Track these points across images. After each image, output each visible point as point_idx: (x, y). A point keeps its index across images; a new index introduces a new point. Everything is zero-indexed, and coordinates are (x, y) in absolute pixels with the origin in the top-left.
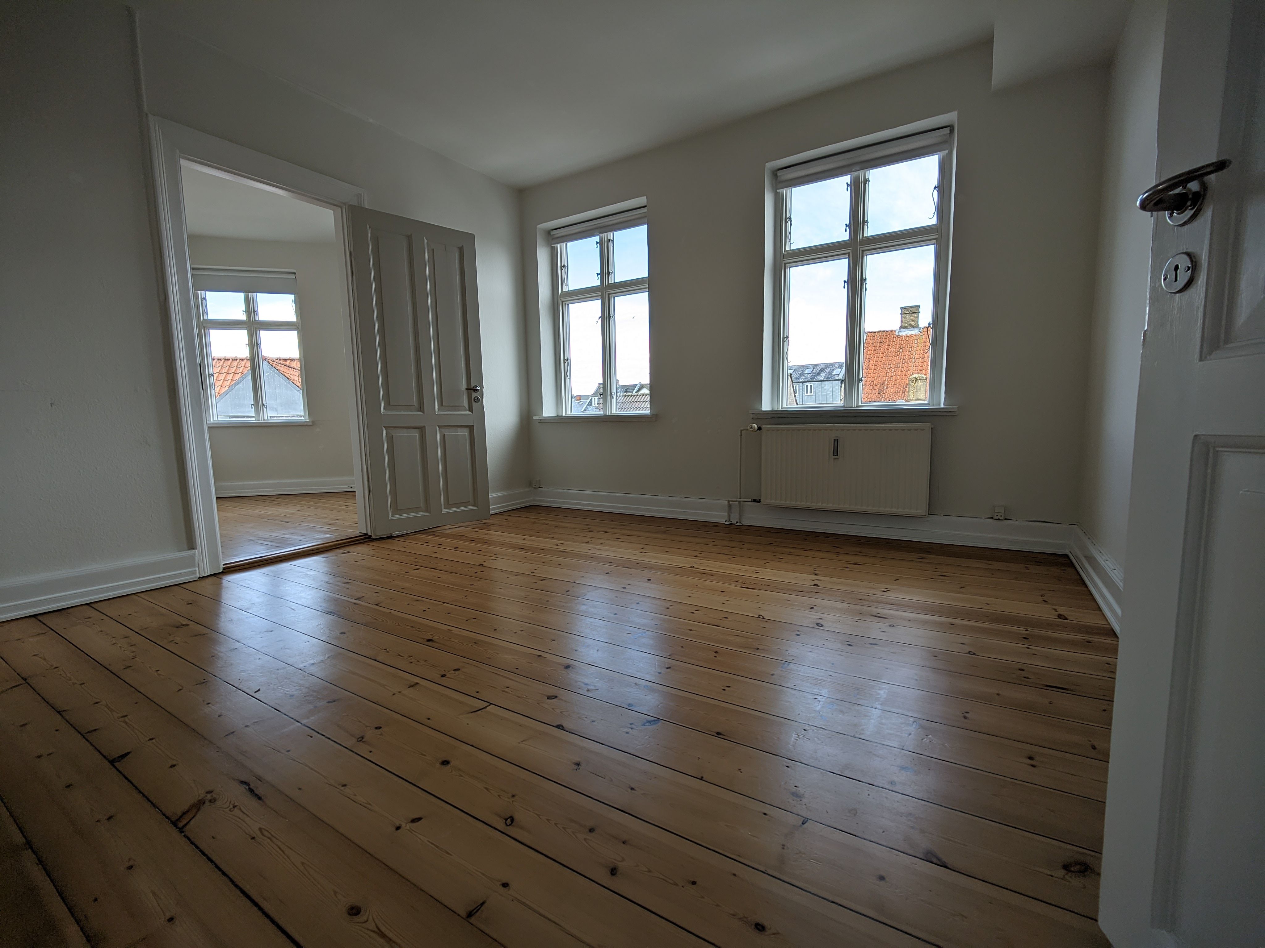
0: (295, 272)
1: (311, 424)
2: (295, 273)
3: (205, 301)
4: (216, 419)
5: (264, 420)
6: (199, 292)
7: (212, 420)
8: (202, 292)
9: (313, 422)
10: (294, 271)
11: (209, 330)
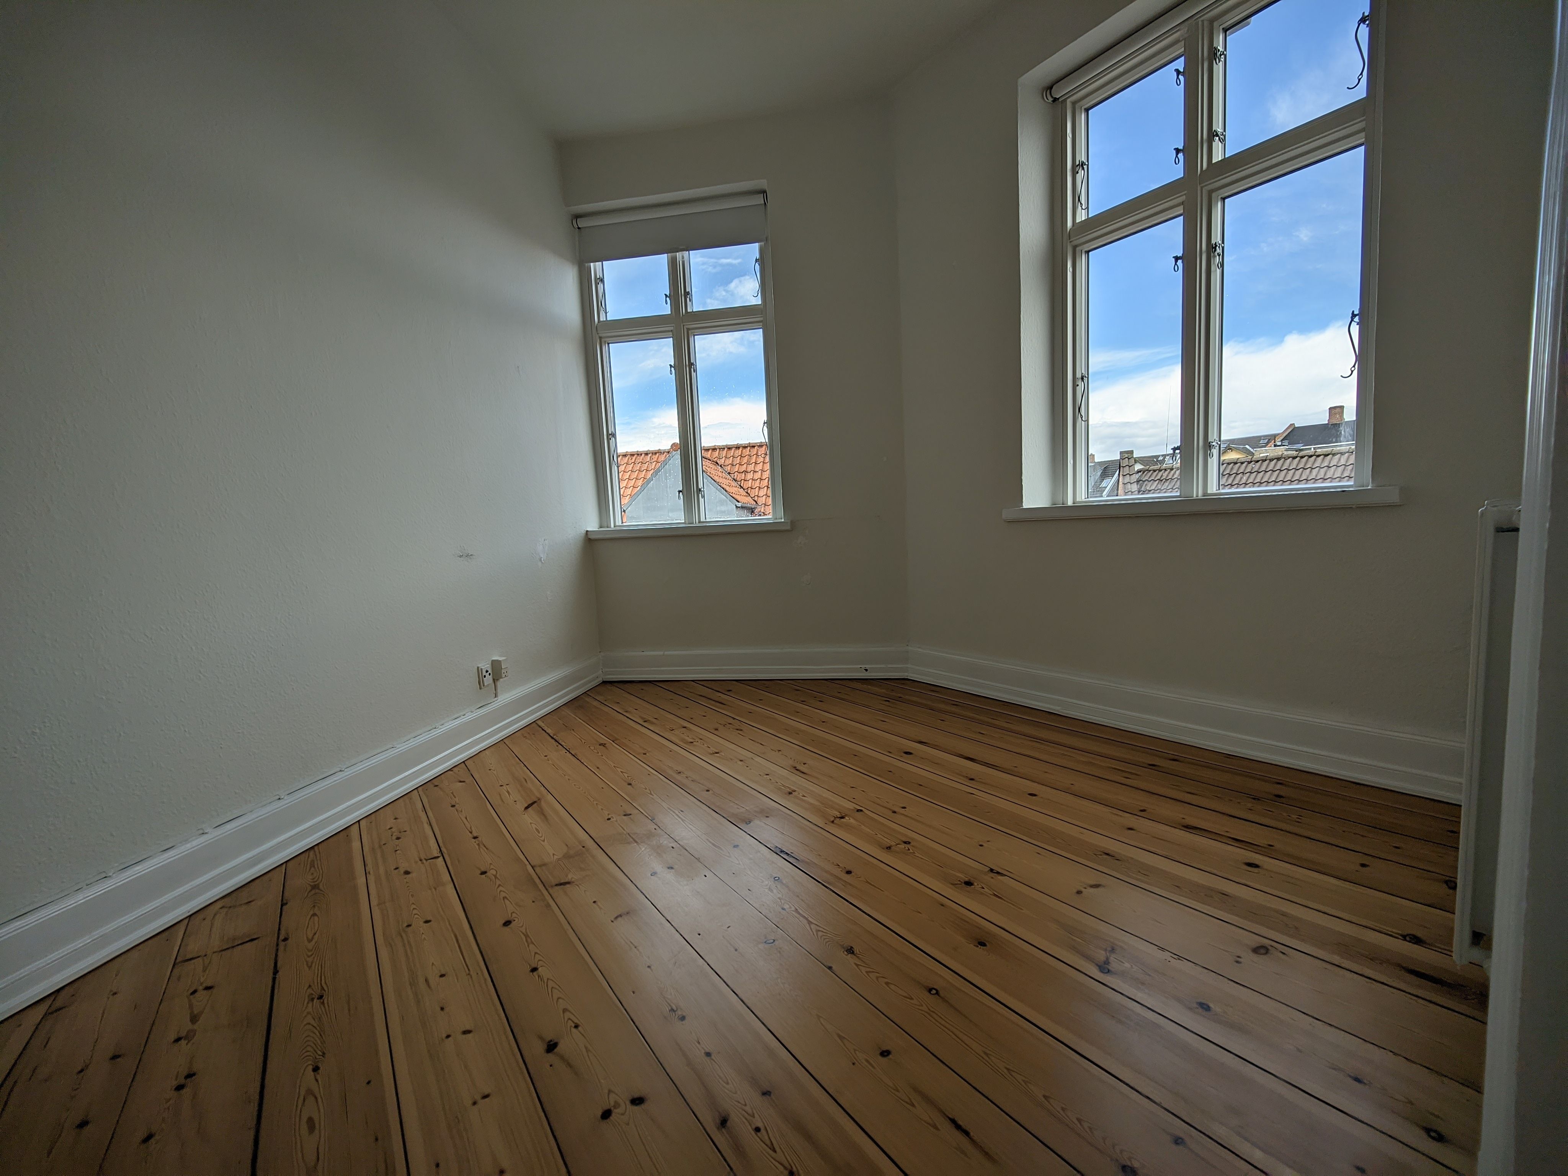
0: (765, 187)
1: (788, 528)
2: (764, 192)
3: (602, 285)
4: (619, 523)
5: (700, 522)
6: (592, 264)
7: (612, 526)
8: (597, 263)
9: (793, 523)
10: (762, 184)
11: (609, 344)
